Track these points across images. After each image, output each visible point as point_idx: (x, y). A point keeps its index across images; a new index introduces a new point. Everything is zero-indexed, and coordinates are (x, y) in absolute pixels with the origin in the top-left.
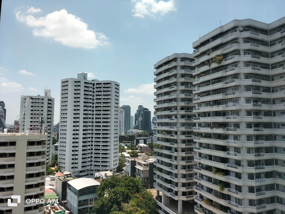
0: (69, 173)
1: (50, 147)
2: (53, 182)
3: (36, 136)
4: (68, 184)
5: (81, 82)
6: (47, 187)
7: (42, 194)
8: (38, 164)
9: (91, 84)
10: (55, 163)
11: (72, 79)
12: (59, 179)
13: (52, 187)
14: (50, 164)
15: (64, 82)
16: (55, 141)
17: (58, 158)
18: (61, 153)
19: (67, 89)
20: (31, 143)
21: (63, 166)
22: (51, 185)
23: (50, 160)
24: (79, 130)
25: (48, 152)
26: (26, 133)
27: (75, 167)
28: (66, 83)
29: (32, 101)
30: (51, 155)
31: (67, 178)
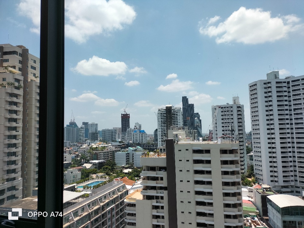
0: (268, 187)
1: (244, 156)
2: (252, 194)
3: (228, 144)
4: (268, 198)
5: (272, 82)
6: (245, 198)
7: (240, 205)
8: (233, 173)
9: (285, 82)
10: (252, 174)
11: (261, 81)
12: (257, 191)
13: (250, 199)
14: (246, 174)
16: (249, 150)
17: (254, 169)
18: (257, 164)
19: (256, 93)
21: (261, 178)
22: (249, 197)
23: (246, 170)
25: (241, 161)
26: (218, 142)
27: (276, 181)
28: (254, 86)
29: (222, 110)
30: (246, 164)
31: (267, 192)
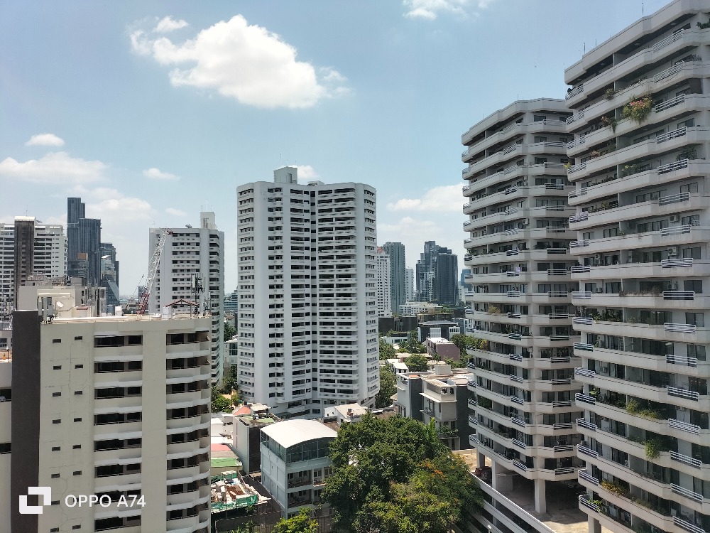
0: (264, 408)
1: (218, 347)
2: (230, 430)
3: (186, 321)
4: (262, 432)
5: (283, 190)
6: (215, 440)
7: (206, 457)
8: (194, 387)
9: (306, 193)
10: (232, 383)
11: (263, 183)
12: (242, 421)
13: (226, 440)
14: (220, 386)
15: (245, 192)
16: (229, 334)
17: (239, 372)
18: (244, 361)
19: (251, 210)
20: (175, 339)
21: (251, 390)
22: (224, 436)
23: (221, 376)
24: (282, 305)
25: (214, 358)
26: (163, 317)
27: (279, 395)
28: (247, 194)
29: (175, 240)
30: (221, 364)
31: (261, 420)
